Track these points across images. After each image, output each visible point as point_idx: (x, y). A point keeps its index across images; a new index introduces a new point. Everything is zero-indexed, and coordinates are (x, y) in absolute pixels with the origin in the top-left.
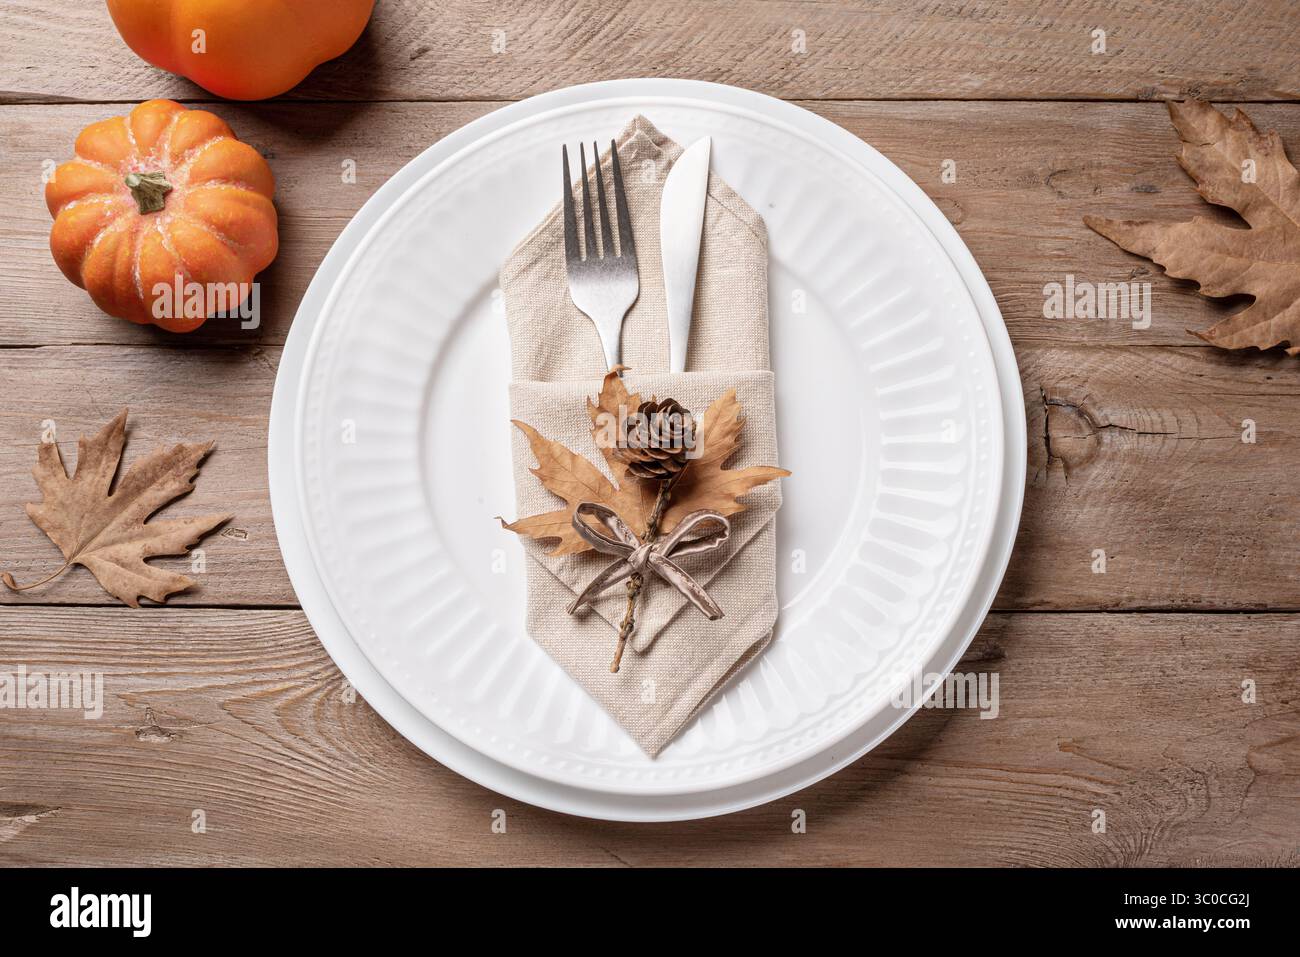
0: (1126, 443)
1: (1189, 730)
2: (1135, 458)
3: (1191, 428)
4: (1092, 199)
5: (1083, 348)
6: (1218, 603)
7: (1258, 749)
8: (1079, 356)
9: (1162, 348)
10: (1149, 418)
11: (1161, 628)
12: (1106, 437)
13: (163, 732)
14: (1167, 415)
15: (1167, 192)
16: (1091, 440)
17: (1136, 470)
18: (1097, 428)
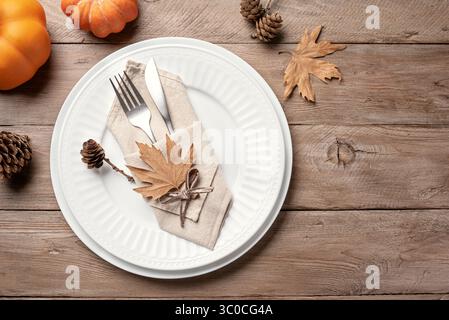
0: (363, 156)
1: (382, 247)
2: (366, 161)
3: (384, 151)
4: (354, 76)
5: (351, 125)
6: (391, 207)
7: (404, 252)
8: (348, 128)
9: (375, 125)
10: (371, 148)
11: (373, 215)
12: (357, 154)
13: (57, 251)
14: (376, 146)
15: (379, 74)
16: (352, 155)
17: (366, 165)
18: (354, 151)
